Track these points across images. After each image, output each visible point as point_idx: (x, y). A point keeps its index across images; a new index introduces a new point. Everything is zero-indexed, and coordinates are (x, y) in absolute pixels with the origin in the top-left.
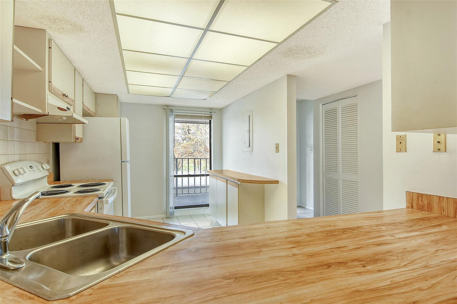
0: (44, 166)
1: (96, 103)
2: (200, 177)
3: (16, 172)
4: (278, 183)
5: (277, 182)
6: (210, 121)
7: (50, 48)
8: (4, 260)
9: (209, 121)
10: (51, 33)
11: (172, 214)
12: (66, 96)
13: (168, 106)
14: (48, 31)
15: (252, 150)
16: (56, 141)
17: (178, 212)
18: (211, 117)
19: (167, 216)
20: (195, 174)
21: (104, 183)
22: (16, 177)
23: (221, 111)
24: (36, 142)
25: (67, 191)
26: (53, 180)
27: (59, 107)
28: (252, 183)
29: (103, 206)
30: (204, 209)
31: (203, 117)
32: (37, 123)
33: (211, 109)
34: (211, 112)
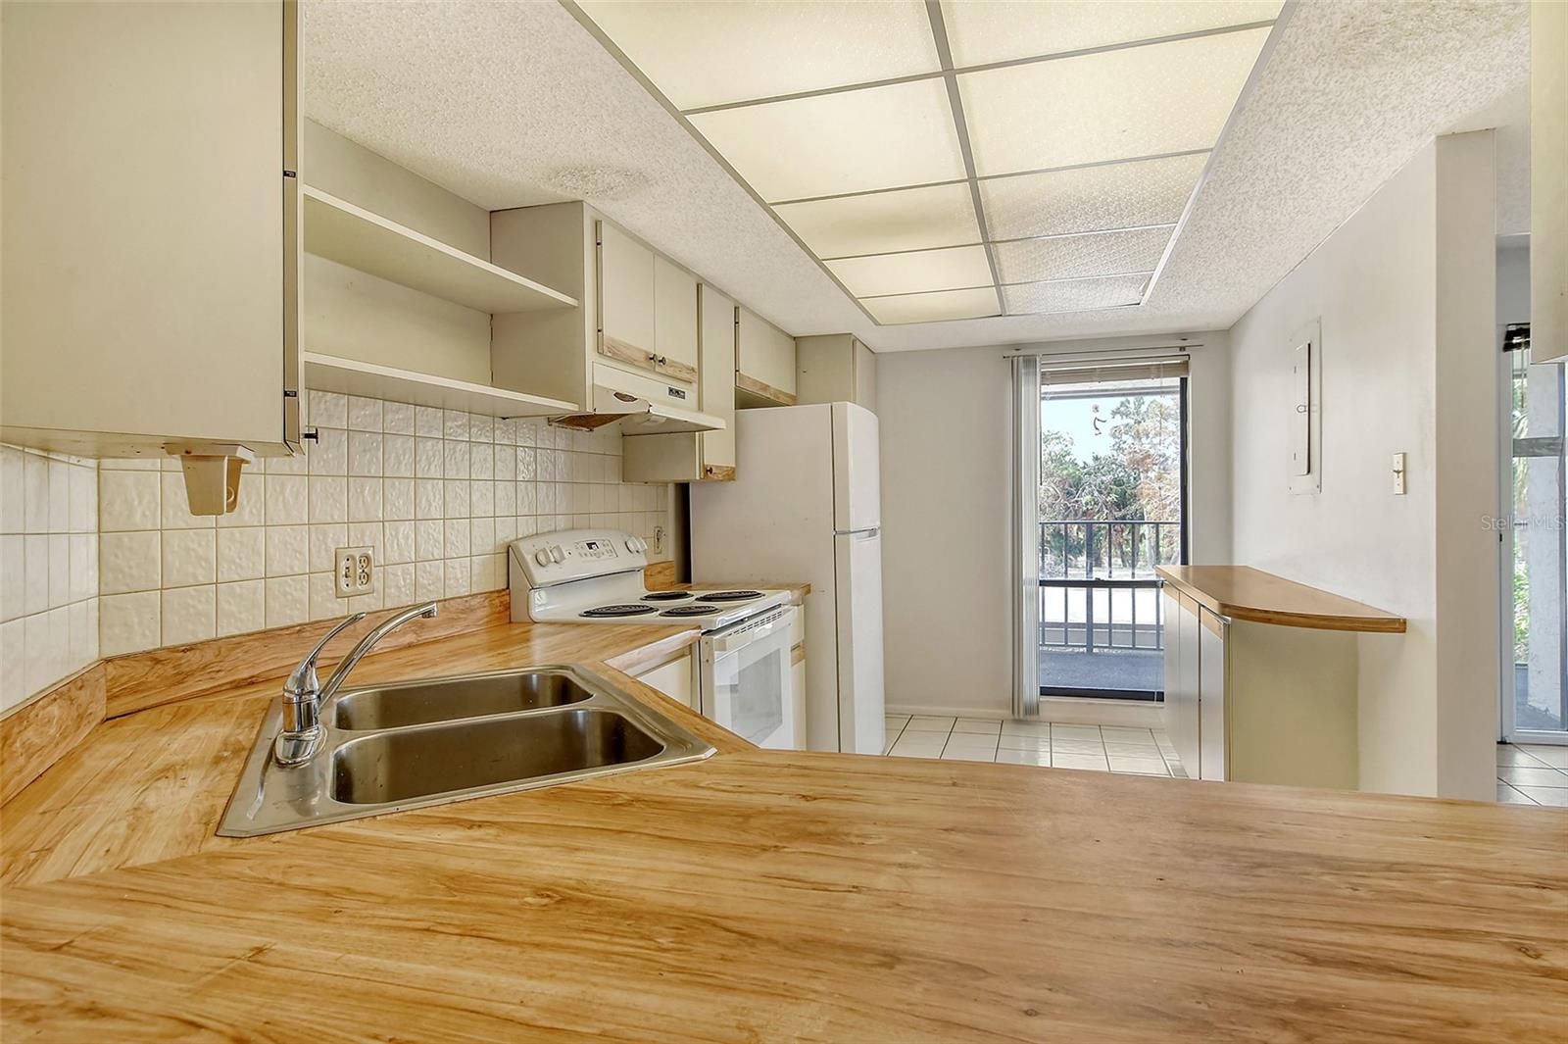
0: (630, 545)
1: (797, 368)
2: (1130, 590)
3: (542, 558)
4: (1404, 632)
5: (1399, 626)
6: (1184, 381)
7: (598, 244)
8: (305, 743)
9: (1179, 384)
10: (596, 204)
11: (1033, 710)
12: (660, 361)
13: (1017, 347)
14: (589, 200)
15: (1319, 487)
16: (682, 478)
17: (1052, 706)
18: (1185, 366)
19: (1016, 717)
20: (1136, 579)
21: (758, 592)
22: (541, 568)
23: (1226, 337)
24: (621, 482)
25: (651, 608)
26: (674, 578)
27: (618, 391)
28: (1269, 621)
29: (713, 655)
30: (1155, 707)
31: (1153, 369)
32: (624, 435)
33: (1183, 336)
34: (1182, 349)
